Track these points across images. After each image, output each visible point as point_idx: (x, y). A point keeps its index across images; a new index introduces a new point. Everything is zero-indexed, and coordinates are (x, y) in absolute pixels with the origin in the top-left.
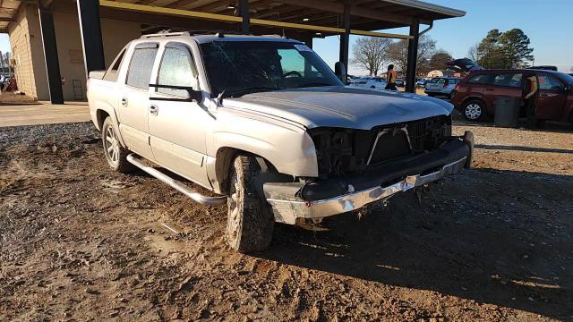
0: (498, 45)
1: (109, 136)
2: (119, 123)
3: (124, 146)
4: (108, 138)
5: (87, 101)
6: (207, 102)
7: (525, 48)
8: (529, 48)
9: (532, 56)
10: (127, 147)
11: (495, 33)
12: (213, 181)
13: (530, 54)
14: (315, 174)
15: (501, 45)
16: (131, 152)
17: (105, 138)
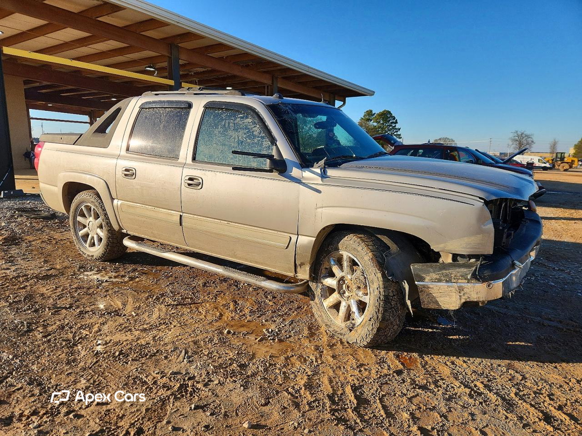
0: (373, 124)
1: (83, 215)
2: (113, 199)
3: (116, 227)
4: (79, 219)
5: (36, 174)
6: (295, 172)
7: (394, 128)
8: (397, 127)
9: (400, 135)
10: (121, 229)
11: (370, 113)
12: (302, 264)
13: (399, 133)
14: (490, 250)
15: (375, 124)
16: (127, 235)
17: (75, 218)
